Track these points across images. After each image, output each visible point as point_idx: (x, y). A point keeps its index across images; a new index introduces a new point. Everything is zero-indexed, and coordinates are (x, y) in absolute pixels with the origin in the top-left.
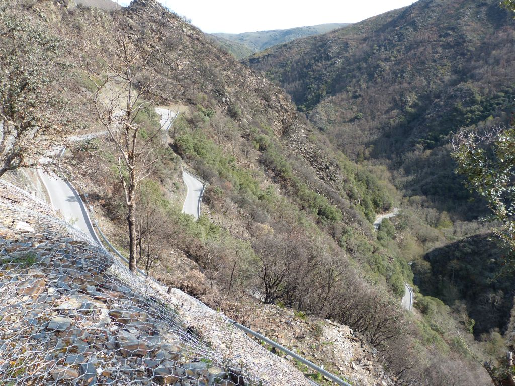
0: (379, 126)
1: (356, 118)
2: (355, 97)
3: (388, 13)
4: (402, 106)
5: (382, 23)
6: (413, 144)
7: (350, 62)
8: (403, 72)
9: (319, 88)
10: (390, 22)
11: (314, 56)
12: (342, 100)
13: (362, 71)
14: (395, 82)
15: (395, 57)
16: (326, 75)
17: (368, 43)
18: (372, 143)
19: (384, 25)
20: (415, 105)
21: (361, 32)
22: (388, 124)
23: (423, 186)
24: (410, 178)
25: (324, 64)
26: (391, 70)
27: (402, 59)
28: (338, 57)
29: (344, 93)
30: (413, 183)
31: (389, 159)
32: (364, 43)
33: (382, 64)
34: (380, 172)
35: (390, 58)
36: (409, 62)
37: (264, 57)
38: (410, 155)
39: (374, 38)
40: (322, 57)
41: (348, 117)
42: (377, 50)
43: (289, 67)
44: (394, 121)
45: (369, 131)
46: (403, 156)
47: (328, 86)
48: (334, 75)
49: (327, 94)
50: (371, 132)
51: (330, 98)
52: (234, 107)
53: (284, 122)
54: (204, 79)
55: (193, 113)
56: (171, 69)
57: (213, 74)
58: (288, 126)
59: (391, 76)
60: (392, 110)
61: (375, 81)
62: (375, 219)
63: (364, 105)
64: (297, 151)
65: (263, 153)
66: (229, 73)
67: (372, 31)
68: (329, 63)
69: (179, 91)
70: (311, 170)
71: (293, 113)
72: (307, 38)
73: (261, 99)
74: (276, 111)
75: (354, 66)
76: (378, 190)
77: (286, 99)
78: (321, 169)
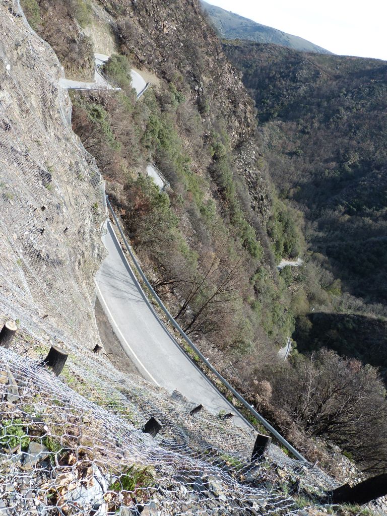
0: (314, 171)
1: (295, 153)
2: (303, 132)
3: (371, 59)
4: (342, 162)
5: (360, 67)
6: (336, 203)
7: (313, 94)
8: (358, 129)
9: (272, 107)
10: (369, 71)
11: (282, 70)
12: (290, 129)
13: (321, 109)
14: (346, 135)
15: (357, 110)
16: (285, 97)
17: (339, 82)
18: (300, 185)
19: (361, 71)
20: (354, 166)
21: (337, 68)
22: (322, 173)
23: (329, 247)
24: (321, 234)
25: (288, 84)
26: (348, 121)
27: (362, 115)
28: (305, 83)
29: (295, 123)
30: (321, 240)
31: (309, 208)
32: (335, 80)
33: (343, 111)
34: (297, 215)
35: (353, 108)
36: (367, 121)
37: (231, 47)
38: (330, 212)
39: (346, 80)
40: (288, 76)
41: (289, 149)
42: (344, 94)
43: (253, 70)
44: (329, 173)
45: (302, 172)
46: (323, 211)
47: (282, 108)
48: (292, 100)
49: (278, 116)
50: (304, 173)
51: (280, 122)
52: (203, 100)
53: (242, 136)
54: (185, 55)
55: (164, 90)
56: (156, 27)
57: (195, 54)
58: (243, 141)
59: (345, 127)
60: (331, 162)
61: (328, 125)
62: (280, 262)
63: (308, 145)
64: (241, 170)
65: (214, 163)
66: (210, 60)
67: (348, 72)
68: (293, 85)
69: (157, 58)
70: (248, 196)
71: (253, 130)
72: (282, 48)
73: (230, 102)
74: (239, 121)
75: (315, 100)
76: (292, 237)
77: (252, 112)
78: (255, 198)
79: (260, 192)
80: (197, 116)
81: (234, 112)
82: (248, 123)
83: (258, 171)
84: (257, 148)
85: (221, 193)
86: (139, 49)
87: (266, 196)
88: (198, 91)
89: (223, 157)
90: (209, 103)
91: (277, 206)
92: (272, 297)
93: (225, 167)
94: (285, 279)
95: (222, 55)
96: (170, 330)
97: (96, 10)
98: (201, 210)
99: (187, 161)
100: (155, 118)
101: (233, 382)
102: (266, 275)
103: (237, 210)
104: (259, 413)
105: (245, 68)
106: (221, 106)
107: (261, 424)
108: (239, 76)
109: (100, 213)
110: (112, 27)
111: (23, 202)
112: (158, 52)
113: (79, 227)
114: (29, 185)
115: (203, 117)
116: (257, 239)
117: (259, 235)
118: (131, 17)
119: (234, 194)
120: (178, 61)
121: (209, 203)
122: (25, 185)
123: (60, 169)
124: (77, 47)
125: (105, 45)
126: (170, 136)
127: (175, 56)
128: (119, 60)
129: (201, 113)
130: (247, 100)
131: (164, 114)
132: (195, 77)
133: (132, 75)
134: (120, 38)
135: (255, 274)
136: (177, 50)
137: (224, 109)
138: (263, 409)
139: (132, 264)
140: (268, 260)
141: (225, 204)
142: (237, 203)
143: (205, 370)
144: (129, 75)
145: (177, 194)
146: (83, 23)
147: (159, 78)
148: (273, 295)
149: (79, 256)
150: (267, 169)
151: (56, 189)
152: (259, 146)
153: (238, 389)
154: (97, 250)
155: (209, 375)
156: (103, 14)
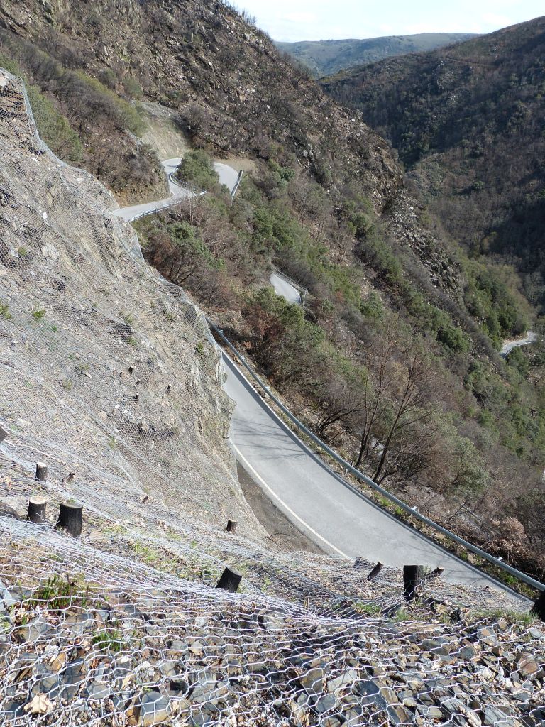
0: (508, 203)
1: (473, 188)
2: (474, 155)
5: (527, 36)
7: (469, 100)
9: (419, 139)
10: (541, 36)
11: (415, 86)
12: (454, 159)
13: (489, 115)
14: (539, 136)
16: (432, 119)
17: (502, 69)
18: (495, 229)
19: (530, 40)
21: (493, 51)
22: (521, 201)
25: (429, 100)
26: (535, 116)
28: (453, 90)
29: (458, 148)
31: (518, 256)
32: (496, 69)
33: (522, 105)
34: (505, 273)
35: (536, 95)
37: (336, 84)
39: (512, 62)
40: (427, 89)
41: (461, 186)
42: (516, 82)
43: (376, 102)
44: (532, 198)
45: (492, 210)
47: (433, 135)
48: (444, 119)
49: (430, 148)
50: (494, 211)
51: (436, 155)
52: (319, 166)
53: (387, 192)
54: (277, 119)
55: (264, 173)
56: (230, 99)
57: (289, 112)
58: (391, 199)
59: (533, 125)
60: (530, 180)
61: (507, 132)
62: (501, 346)
63: (487, 170)
64: (402, 238)
65: (361, 241)
66: (312, 111)
67: (511, 50)
68: (438, 99)
69: (242, 136)
70: (424, 270)
71: (400, 180)
72: (405, 56)
73: (356, 155)
74: (376, 175)
75: (477, 106)
76: (508, 304)
77: (391, 157)
78: (435, 269)
79: (438, 258)
80: (318, 189)
81: (366, 165)
82: (390, 172)
83: (425, 232)
84: (414, 201)
85: (383, 278)
86: (216, 134)
87: (450, 260)
88: (309, 156)
89: (370, 230)
90: (327, 166)
91: (471, 269)
92: (505, 399)
93: (377, 242)
94: (518, 368)
95: (325, 99)
96: (353, 483)
97: (150, 109)
98: (362, 311)
99: (322, 252)
100: (263, 212)
101: (462, 532)
102: (486, 370)
103: (413, 294)
104: (513, 566)
105: (364, 103)
106: (346, 164)
107: (523, 582)
108: (357, 116)
109: (208, 354)
110: (175, 121)
111: (103, 369)
112: (241, 128)
113: (185, 381)
114: (105, 347)
115: (326, 187)
116: (456, 325)
117: (456, 318)
118: (195, 100)
119: (402, 274)
120: (270, 129)
121: (371, 297)
122: (101, 348)
123: (140, 315)
124: (137, 162)
125: (173, 147)
126: (289, 228)
127: (264, 124)
128: (194, 157)
129: (322, 183)
130: (378, 143)
131: (272, 203)
132: (298, 141)
133: (216, 170)
134: (188, 130)
135: (470, 373)
136: (264, 116)
137: (352, 167)
138: (518, 559)
139: (277, 410)
140: (481, 347)
141: (394, 291)
142: (409, 284)
143: (416, 524)
144: (213, 171)
145: (320, 299)
146: (137, 130)
147: (252, 160)
148: (506, 395)
149: (196, 418)
150: (439, 224)
151: (143, 342)
152: (416, 197)
153: (473, 540)
154: (218, 404)
155: (424, 530)
156: (159, 110)
